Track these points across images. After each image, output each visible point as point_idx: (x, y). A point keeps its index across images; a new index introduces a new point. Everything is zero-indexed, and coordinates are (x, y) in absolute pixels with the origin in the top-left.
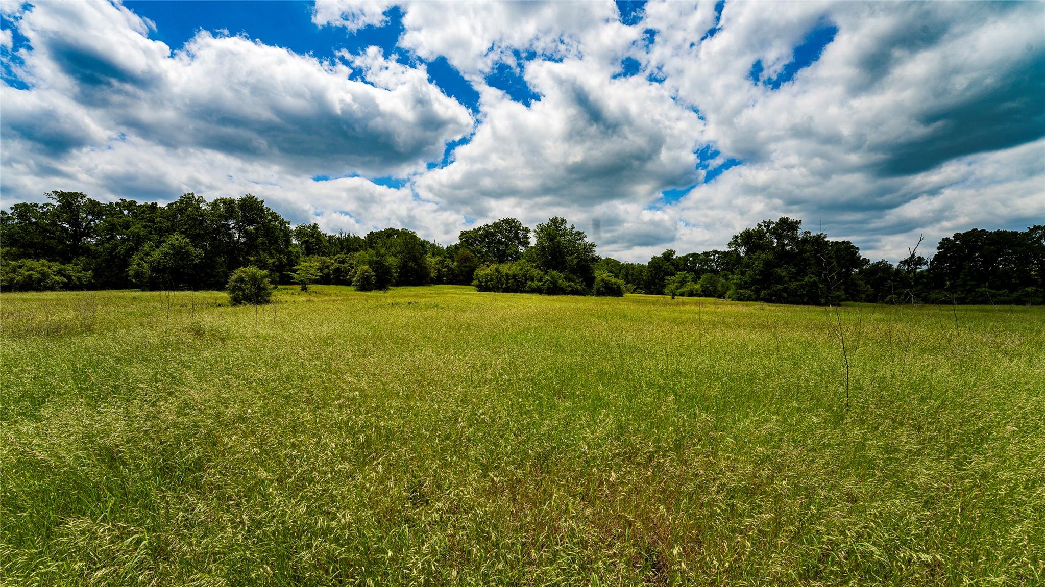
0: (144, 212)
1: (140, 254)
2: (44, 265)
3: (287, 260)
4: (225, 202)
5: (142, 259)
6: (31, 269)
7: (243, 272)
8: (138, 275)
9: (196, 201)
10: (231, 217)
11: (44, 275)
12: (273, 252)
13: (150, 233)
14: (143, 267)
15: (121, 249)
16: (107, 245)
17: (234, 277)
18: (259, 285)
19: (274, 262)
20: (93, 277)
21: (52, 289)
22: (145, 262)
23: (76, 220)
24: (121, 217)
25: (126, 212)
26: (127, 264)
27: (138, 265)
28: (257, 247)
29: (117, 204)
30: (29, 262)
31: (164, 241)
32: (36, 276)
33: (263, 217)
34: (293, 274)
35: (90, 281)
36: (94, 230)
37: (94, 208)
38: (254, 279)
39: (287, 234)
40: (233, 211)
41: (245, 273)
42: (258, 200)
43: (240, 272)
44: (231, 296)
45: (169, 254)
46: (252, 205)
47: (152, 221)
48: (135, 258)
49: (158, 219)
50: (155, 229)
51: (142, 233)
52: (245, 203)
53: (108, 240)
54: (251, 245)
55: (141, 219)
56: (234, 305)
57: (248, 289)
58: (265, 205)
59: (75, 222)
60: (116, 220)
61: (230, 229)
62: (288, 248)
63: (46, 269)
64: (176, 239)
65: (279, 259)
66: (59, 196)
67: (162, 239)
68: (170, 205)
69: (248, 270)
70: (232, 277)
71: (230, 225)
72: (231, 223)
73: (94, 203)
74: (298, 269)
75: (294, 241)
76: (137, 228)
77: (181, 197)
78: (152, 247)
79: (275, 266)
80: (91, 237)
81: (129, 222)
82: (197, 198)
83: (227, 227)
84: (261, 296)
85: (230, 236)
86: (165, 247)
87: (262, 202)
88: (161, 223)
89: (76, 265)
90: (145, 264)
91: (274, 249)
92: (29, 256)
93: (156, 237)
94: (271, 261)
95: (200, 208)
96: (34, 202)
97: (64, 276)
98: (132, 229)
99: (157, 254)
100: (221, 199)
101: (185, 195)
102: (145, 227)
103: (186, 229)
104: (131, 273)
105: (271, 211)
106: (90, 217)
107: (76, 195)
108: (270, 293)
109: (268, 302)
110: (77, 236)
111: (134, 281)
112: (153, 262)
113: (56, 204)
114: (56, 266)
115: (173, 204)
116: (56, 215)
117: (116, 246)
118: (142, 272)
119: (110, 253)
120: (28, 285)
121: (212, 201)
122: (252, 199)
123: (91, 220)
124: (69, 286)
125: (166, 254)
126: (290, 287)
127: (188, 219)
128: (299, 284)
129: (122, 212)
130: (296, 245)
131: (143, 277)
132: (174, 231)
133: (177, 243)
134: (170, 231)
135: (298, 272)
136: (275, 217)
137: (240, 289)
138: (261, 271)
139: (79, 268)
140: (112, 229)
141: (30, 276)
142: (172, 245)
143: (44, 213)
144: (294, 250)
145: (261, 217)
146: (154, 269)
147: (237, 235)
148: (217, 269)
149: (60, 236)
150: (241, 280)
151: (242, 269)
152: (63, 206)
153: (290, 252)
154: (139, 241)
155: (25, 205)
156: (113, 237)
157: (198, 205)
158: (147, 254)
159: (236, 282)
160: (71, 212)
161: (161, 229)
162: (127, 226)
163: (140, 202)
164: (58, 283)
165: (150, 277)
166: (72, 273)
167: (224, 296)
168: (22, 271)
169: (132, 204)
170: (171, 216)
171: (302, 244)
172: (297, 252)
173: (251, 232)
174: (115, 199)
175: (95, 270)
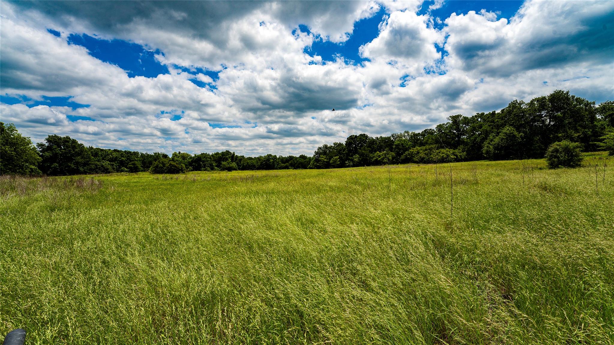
0: (488, 118)
1: (488, 141)
2: (447, 151)
3: (591, 132)
4: (538, 100)
5: (489, 143)
6: (443, 153)
7: (557, 145)
8: (488, 152)
9: (519, 104)
10: (544, 109)
11: (448, 156)
12: (578, 128)
13: (492, 129)
14: (490, 148)
15: (478, 140)
16: (472, 138)
17: (551, 149)
18: (572, 154)
19: (579, 136)
20: (467, 155)
21: (451, 162)
22: (491, 145)
23: (458, 128)
24: (477, 123)
25: (479, 120)
26: (481, 147)
27: (487, 147)
28: (564, 126)
29: (476, 116)
30: (442, 150)
31: (500, 132)
32: (445, 156)
33: (569, 104)
34: (599, 143)
35: (465, 157)
36: (466, 132)
37: (466, 121)
38: (567, 150)
39: (592, 113)
40: (545, 105)
41: (559, 146)
42: (564, 93)
43: (555, 145)
44: (549, 162)
45: (503, 139)
46: (559, 97)
47: (493, 122)
48: (486, 144)
49: (496, 120)
50: (495, 126)
51: (488, 129)
52: (554, 97)
53: (472, 135)
54: (559, 125)
55: (488, 122)
56: (550, 168)
57: (562, 157)
58: (571, 94)
59: (458, 129)
60: (476, 125)
61: (543, 117)
62: (592, 123)
63: (448, 153)
64: (507, 129)
65: (583, 133)
66: (452, 118)
67: (499, 131)
68: (503, 111)
69: (562, 143)
70: (550, 149)
71: (543, 114)
72: (544, 113)
73: (465, 118)
74: (605, 139)
75: (599, 117)
76: (486, 127)
77: (510, 104)
78: (494, 136)
79: (580, 138)
80: (465, 135)
81: (482, 124)
82: (519, 102)
83: (541, 116)
84: (573, 162)
85: (543, 122)
86: (501, 135)
87: (567, 93)
88: (498, 122)
89: (459, 149)
90: (491, 146)
91: (579, 126)
92: (443, 147)
93: (495, 130)
94: (576, 135)
95: (521, 108)
96: (443, 123)
97: (455, 155)
98: (483, 128)
99: (497, 140)
100: (536, 99)
101: (512, 102)
102: (489, 126)
103: (514, 123)
104: (484, 152)
105: (576, 97)
106: (464, 126)
107: (458, 116)
108: (582, 159)
109: (580, 166)
110: (459, 136)
111: (485, 155)
112: (495, 144)
113: (451, 122)
114: (452, 151)
115: (504, 109)
116: (451, 127)
117: (476, 138)
118: (490, 151)
119: (473, 142)
120: (443, 160)
121: (529, 102)
122: (558, 93)
123: (465, 127)
124: (457, 160)
125: (502, 139)
126: (597, 153)
127: (515, 117)
128: (605, 150)
129: (477, 120)
130: (600, 120)
131: (490, 154)
132: (506, 125)
133: (508, 132)
134: (503, 125)
135: (605, 141)
136: (579, 101)
137: (556, 157)
138: (573, 143)
139: (461, 151)
140: (474, 129)
141: (443, 156)
142: (505, 133)
143: (447, 127)
144: (599, 124)
145: (568, 104)
146: (496, 148)
147: (548, 120)
148: (534, 145)
149: (453, 137)
150: (557, 151)
151: (557, 143)
152: (453, 123)
153: (595, 126)
154: (487, 134)
155: (440, 125)
156: (474, 134)
157: (520, 106)
158: (492, 141)
159: (552, 152)
160: (457, 125)
161: (498, 125)
162: (481, 127)
163: (486, 113)
164: (453, 158)
165: (494, 153)
166: (458, 154)
167: (543, 162)
168: (440, 154)
169: (483, 114)
170: (504, 117)
171: (606, 117)
172: (602, 125)
173: (559, 117)
174: (475, 114)
175: (467, 151)
